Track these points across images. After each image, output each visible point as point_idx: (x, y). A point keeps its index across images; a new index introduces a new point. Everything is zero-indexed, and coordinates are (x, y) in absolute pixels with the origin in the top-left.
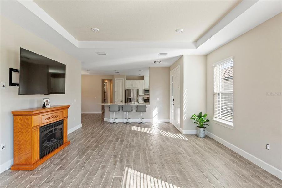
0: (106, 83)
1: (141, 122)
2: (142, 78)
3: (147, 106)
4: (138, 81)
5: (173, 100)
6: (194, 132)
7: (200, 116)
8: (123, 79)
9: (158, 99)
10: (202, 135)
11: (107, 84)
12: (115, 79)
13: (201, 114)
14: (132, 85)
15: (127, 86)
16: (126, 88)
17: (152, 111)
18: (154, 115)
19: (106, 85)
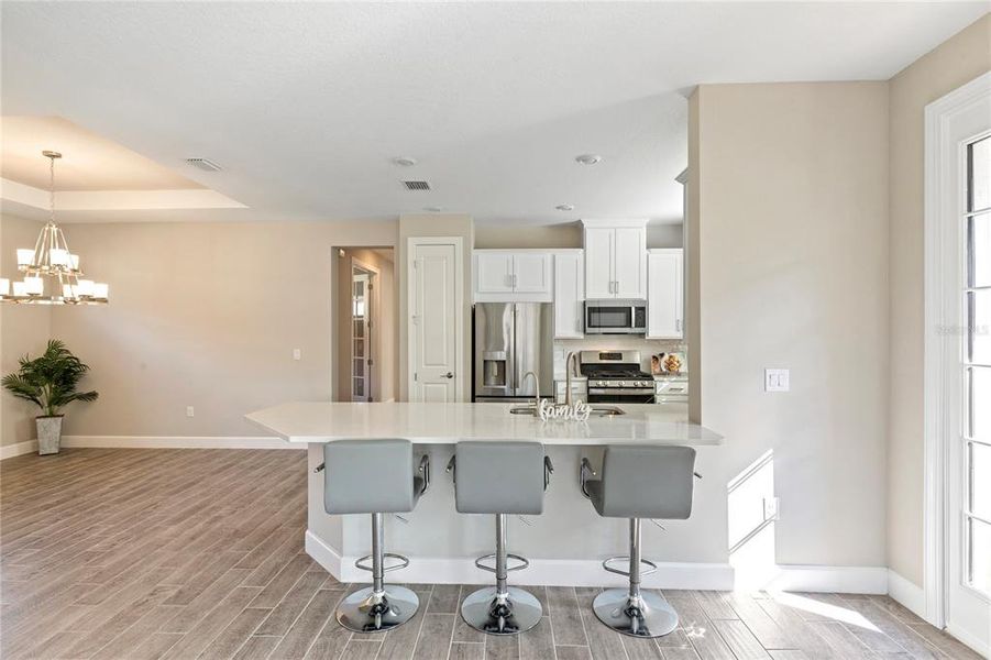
0: (371, 274)
2: (572, 235)
4: (547, 254)
8: (459, 241)
11: (376, 281)
12: (412, 242)
14: (511, 280)
15: (483, 286)
16: (477, 298)
17: (726, 493)
18: (737, 529)
19: (370, 287)
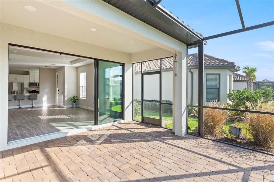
1: (33, 107)
2: (27, 73)
3: (38, 95)
4: (23, 75)
5: (58, 90)
6: (71, 106)
7: (74, 97)
9: (47, 90)
10: (75, 106)
13: (74, 96)
14: (16, 79)
15: (10, 80)
17: (42, 98)
18: (43, 101)
